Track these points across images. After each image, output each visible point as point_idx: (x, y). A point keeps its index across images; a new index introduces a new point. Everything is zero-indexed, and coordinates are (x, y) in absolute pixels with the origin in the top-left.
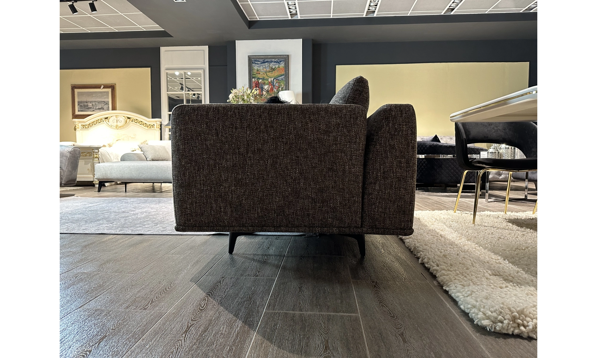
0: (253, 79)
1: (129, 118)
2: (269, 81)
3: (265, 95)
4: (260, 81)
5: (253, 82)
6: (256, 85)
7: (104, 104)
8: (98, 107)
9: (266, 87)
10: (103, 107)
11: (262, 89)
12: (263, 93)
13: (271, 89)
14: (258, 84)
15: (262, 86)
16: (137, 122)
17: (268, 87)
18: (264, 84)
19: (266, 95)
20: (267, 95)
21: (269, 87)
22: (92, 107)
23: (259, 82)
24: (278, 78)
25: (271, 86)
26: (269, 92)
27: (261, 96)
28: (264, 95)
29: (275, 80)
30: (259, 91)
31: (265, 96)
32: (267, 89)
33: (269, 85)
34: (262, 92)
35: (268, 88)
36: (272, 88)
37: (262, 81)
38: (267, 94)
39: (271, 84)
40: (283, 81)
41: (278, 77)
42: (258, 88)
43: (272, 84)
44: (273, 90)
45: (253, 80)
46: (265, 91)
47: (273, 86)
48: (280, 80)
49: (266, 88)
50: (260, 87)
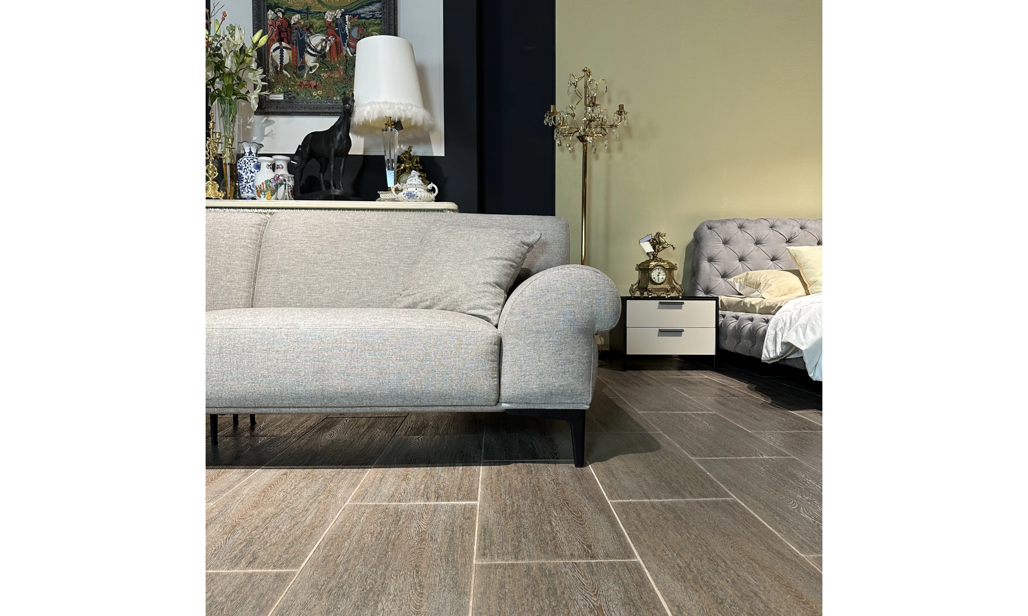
0: (270, 14)
2: (326, 21)
3: (311, 69)
4: (295, 18)
5: (270, 23)
6: (280, 34)
9: (316, 40)
11: (301, 47)
12: (304, 62)
13: (334, 48)
14: (287, 31)
15: (301, 35)
17: (323, 40)
18: (310, 29)
19: (315, 66)
20: (320, 67)
21: (326, 41)
23: (290, 24)
24: (360, 11)
25: (334, 36)
26: (328, 59)
27: (299, 72)
28: (307, 69)
29: (347, 16)
30: (290, 52)
31: (314, 71)
32: (319, 48)
33: (328, 35)
34: (302, 56)
35: (324, 44)
36: (336, 43)
37: (302, 19)
38: (318, 65)
39: (335, 29)
40: (378, 21)
41: (359, 8)
42: (289, 43)
43: (337, 32)
44: (341, 51)
45: (270, 17)
46: (314, 53)
47: (340, 39)
48: (364, 18)
49: (317, 45)
50: (293, 39)
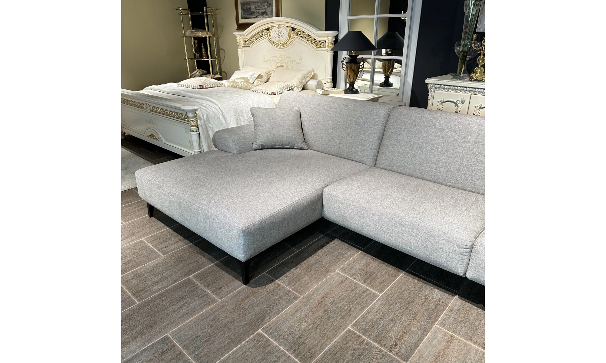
1: (293, 29)
7: (267, 6)
8: (261, 11)
10: (266, 11)
16: (303, 36)
22: (255, 11)
